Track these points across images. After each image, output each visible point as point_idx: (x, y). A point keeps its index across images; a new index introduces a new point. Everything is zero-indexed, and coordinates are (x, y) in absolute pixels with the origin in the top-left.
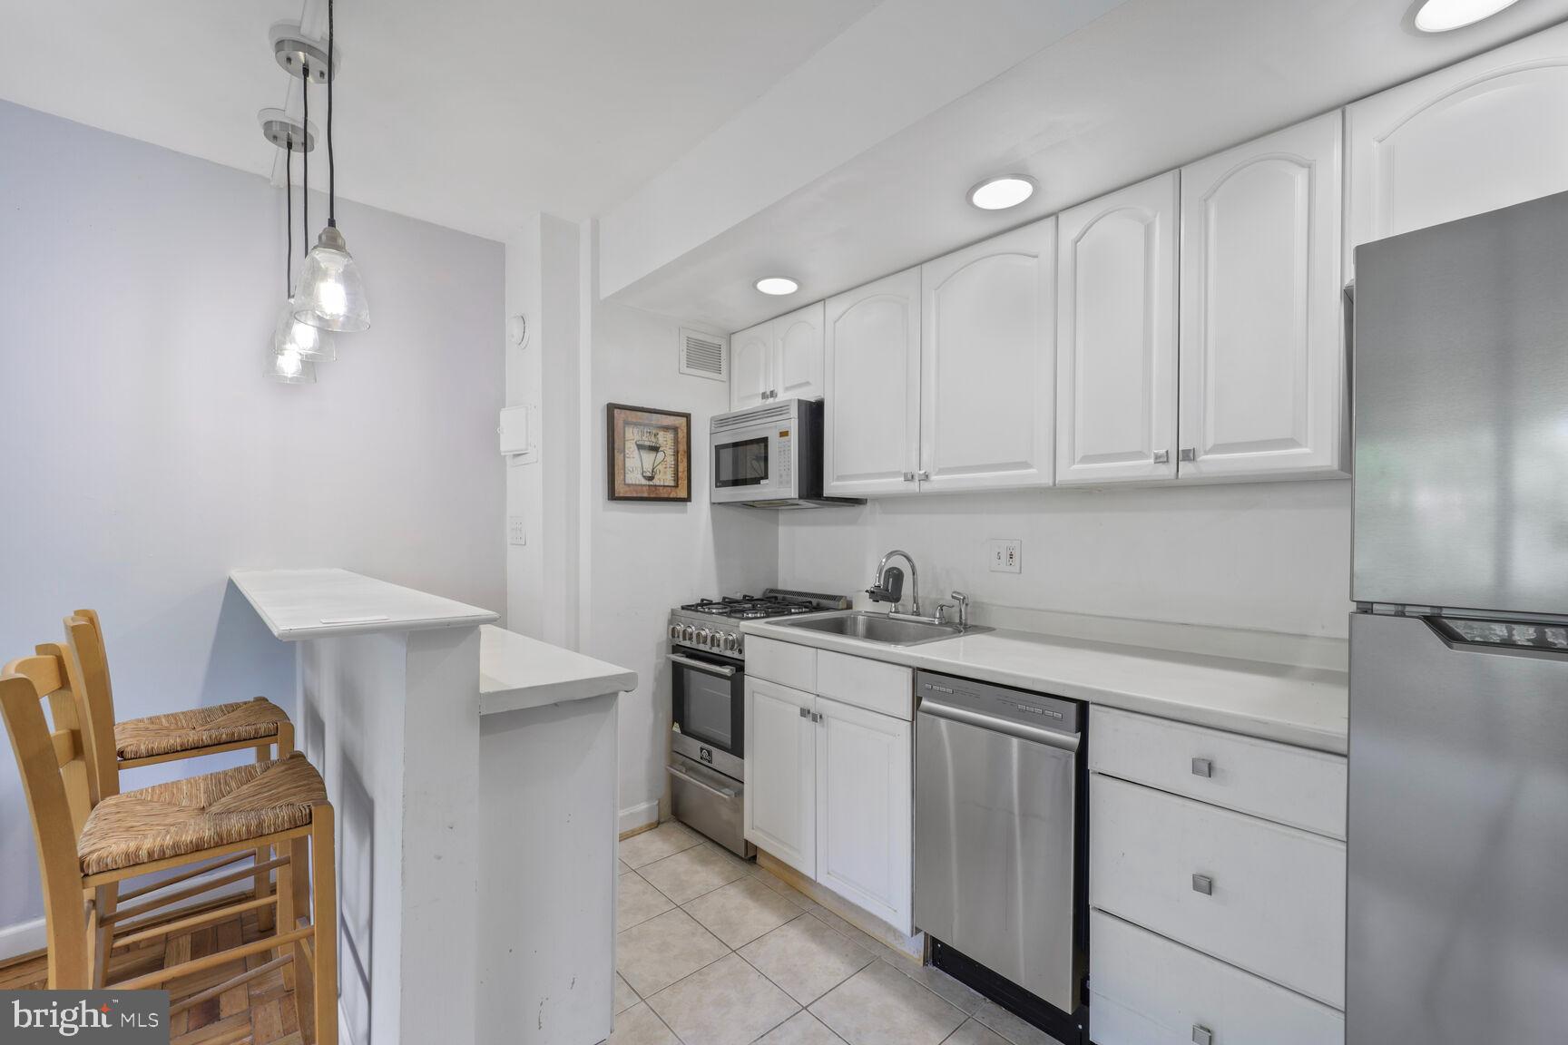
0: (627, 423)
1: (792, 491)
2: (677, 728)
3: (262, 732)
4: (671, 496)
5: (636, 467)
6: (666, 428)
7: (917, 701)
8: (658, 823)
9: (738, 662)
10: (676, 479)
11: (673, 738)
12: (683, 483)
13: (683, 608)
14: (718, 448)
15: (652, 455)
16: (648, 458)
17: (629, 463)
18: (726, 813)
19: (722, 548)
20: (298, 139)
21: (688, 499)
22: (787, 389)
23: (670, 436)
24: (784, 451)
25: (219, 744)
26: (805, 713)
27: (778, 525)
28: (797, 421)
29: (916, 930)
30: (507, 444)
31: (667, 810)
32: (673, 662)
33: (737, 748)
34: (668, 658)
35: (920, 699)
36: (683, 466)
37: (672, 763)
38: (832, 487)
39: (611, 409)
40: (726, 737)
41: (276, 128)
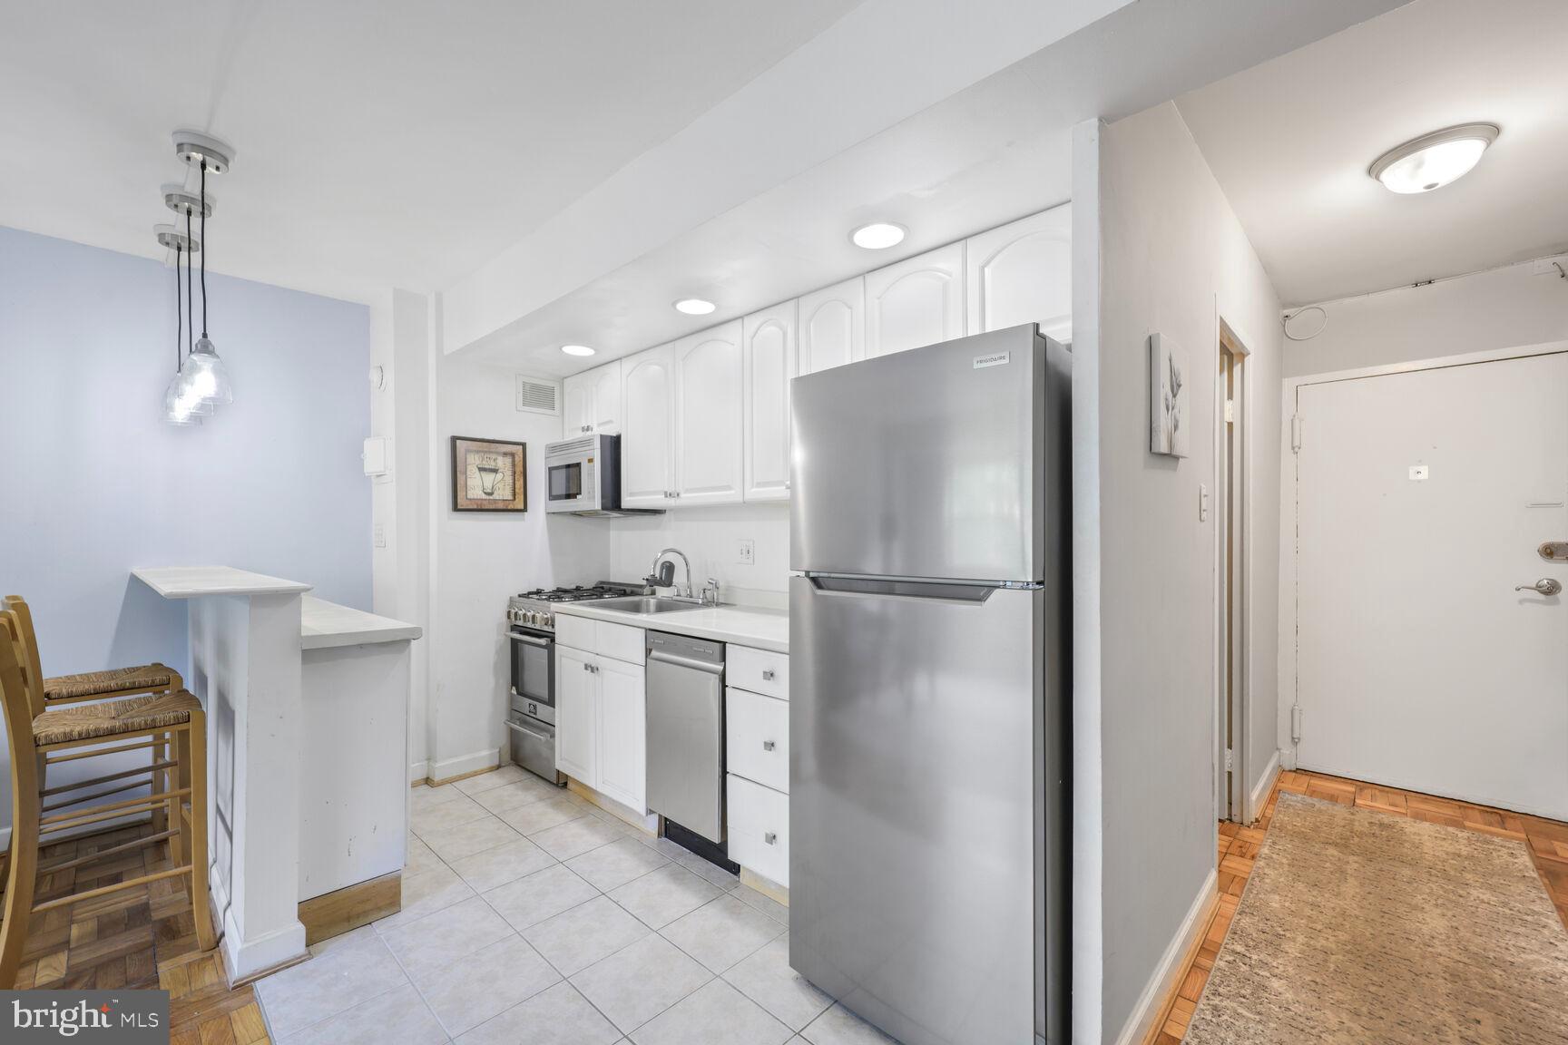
0: (468, 451)
1: (597, 505)
2: (514, 692)
3: (157, 682)
4: (509, 508)
5: (477, 485)
6: (505, 454)
7: (648, 652)
8: (499, 767)
9: (551, 635)
10: (514, 495)
11: (512, 699)
12: (520, 498)
13: (520, 596)
14: (551, 469)
15: (492, 476)
16: (489, 479)
17: (470, 482)
18: (545, 751)
19: (556, 549)
20: (185, 245)
21: (525, 510)
22: (599, 425)
23: (508, 460)
24: (591, 475)
25: (124, 689)
26: (587, 667)
27: (609, 530)
28: (599, 451)
29: (650, 812)
30: (371, 466)
31: (507, 757)
32: (512, 639)
33: (551, 702)
34: (506, 635)
35: (651, 650)
36: (519, 484)
37: (511, 718)
38: (627, 502)
39: (454, 439)
40: (545, 694)
41: (168, 239)
